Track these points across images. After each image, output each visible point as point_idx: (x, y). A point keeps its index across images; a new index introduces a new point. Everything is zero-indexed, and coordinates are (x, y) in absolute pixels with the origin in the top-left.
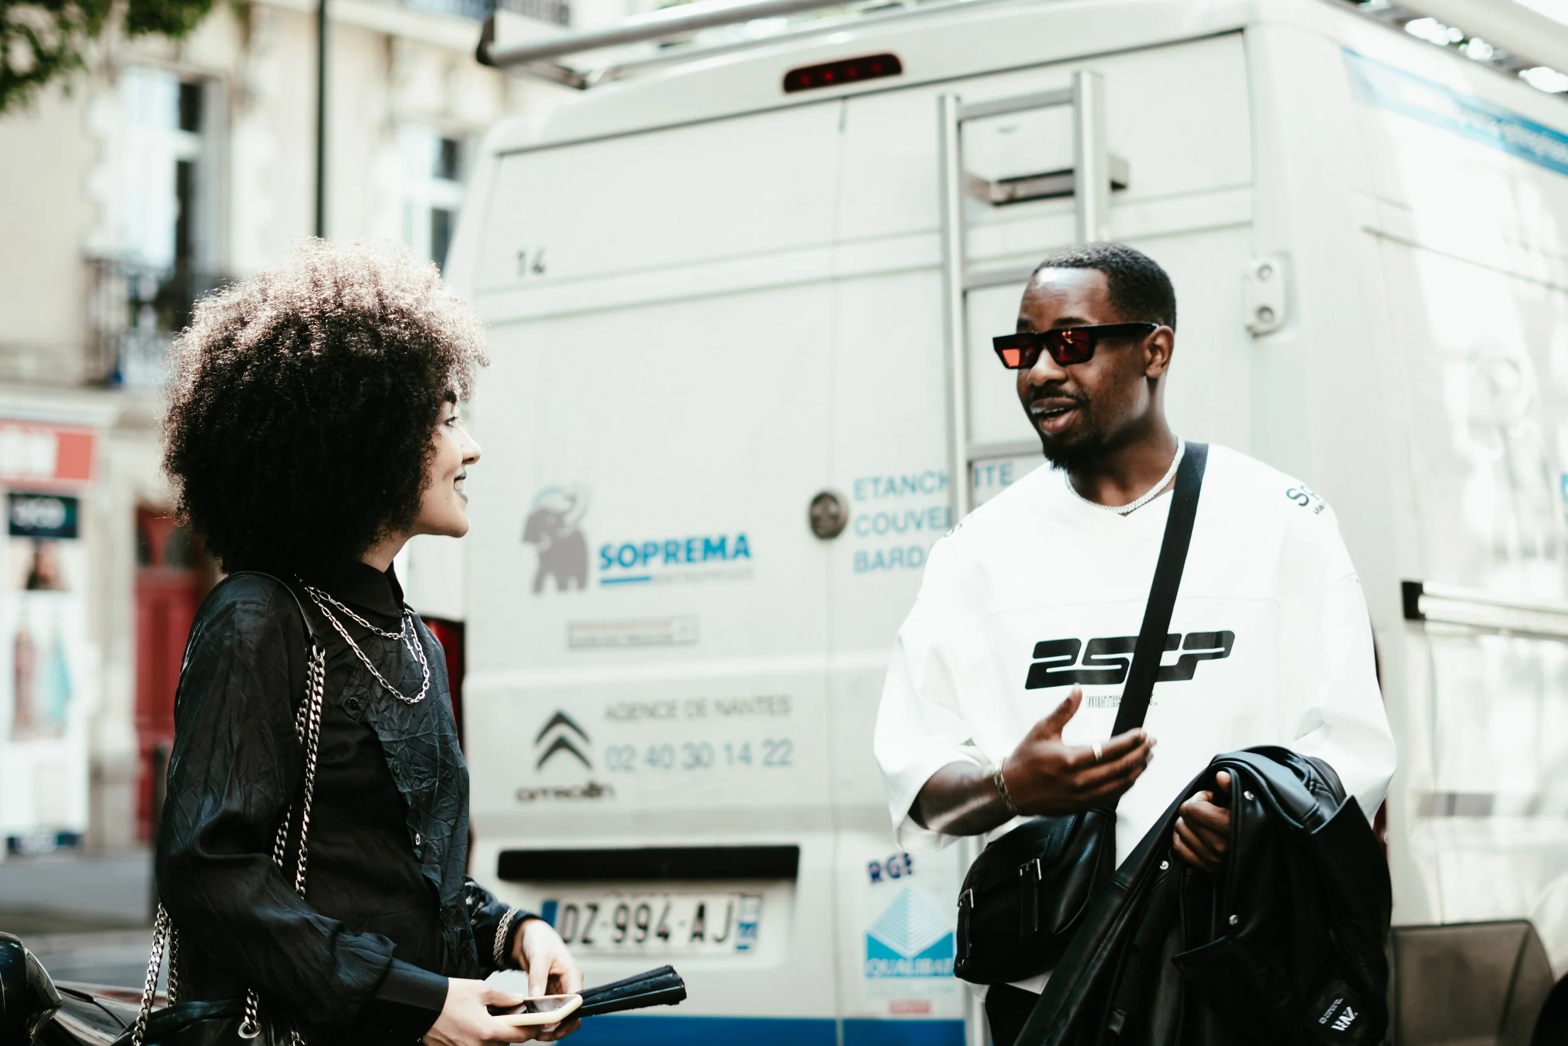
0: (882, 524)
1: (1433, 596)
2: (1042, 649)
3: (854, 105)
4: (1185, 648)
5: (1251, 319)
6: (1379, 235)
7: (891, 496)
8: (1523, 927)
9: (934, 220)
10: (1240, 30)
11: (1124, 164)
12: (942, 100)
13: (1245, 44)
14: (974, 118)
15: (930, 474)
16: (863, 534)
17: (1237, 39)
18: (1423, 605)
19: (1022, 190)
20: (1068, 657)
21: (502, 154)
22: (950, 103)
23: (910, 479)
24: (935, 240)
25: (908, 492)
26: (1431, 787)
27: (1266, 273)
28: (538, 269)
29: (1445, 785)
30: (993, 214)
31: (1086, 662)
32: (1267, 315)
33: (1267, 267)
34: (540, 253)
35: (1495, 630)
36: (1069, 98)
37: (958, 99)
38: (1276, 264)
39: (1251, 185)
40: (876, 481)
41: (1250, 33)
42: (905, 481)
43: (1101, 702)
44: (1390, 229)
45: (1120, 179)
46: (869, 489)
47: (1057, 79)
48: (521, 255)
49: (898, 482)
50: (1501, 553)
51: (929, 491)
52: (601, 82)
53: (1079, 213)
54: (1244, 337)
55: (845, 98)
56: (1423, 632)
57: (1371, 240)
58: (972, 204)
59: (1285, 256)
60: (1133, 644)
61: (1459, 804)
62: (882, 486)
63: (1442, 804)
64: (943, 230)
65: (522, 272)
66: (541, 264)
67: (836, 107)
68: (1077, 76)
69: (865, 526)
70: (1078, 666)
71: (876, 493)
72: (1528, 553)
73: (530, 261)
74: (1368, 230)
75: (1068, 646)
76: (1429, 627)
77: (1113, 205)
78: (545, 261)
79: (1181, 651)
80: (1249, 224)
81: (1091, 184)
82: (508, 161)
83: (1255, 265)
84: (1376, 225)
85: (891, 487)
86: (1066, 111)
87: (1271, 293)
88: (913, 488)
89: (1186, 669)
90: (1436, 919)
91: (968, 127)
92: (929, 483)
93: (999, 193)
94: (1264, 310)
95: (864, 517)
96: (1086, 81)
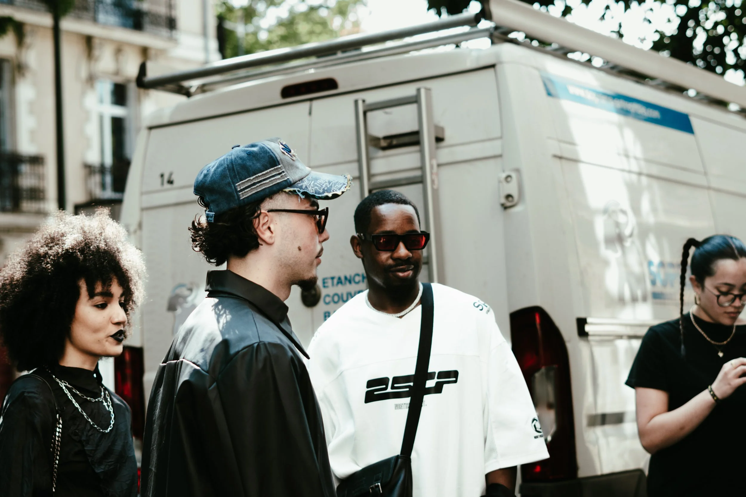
0: (336, 299)
1: (592, 324)
2: (370, 383)
3: (315, 103)
4: (438, 378)
5: (503, 201)
6: (560, 158)
7: (340, 285)
8: (639, 473)
9: (355, 157)
10: (493, 66)
11: (442, 129)
12: (356, 102)
13: (495, 72)
14: (372, 110)
15: (358, 275)
16: (327, 304)
17: (491, 71)
18: (587, 328)
19: (395, 142)
20: (384, 386)
21: (151, 128)
22: (360, 103)
23: (348, 277)
24: (355, 165)
25: (348, 283)
26: (593, 412)
27: (509, 179)
28: (170, 182)
29: (601, 410)
30: (381, 153)
31: (393, 387)
32: (510, 199)
33: (509, 176)
34: (171, 174)
35: (620, 337)
36: (415, 100)
37: (364, 101)
38: (514, 175)
39: (501, 138)
40: (333, 278)
41: (498, 67)
42: (346, 278)
43: (400, 406)
44: (565, 155)
45: (440, 136)
46: (330, 282)
47: (409, 91)
48: (162, 176)
49: (343, 279)
50: (621, 300)
51: (358, 283)
52: (196, 93)
53: (422, 152)
54: (499, 208)
55: (311, 100)
56: (588, 341)
57: (557, 161)
58: (372, 149)
59: (518, 171)
60: (412, 379)
61: (607, 419)
62: (335, 281)
63: (599, 420)
64: (359, 161)
65: (162, 184)
66: (172, 179)
67: (307, 105)
68: (419, 90)
69: (328, 299)
70: (389, 390)
71: (333, 285)
72: (634, 300)
73: (166, 178)
74: (555, 156)
75: (383, 381)
76: (590, 338)
77: (437, 148)
78: (174, 178)
79: (436, 380)
80: (500, 156)
81: (427, 139)
82: (154, 131)
83: (504, 175)
84: (559, 153)
85: (340, 281)
86: (414, 106)
87: (512, 188)
88: (350, 282)
89: (438, 389)
90: (599, 473)
91: (369, 114)
92: (357, 279)
93: (383, 143)
94: (509, 196)
95: (328, 296)
96: (423, 92)
